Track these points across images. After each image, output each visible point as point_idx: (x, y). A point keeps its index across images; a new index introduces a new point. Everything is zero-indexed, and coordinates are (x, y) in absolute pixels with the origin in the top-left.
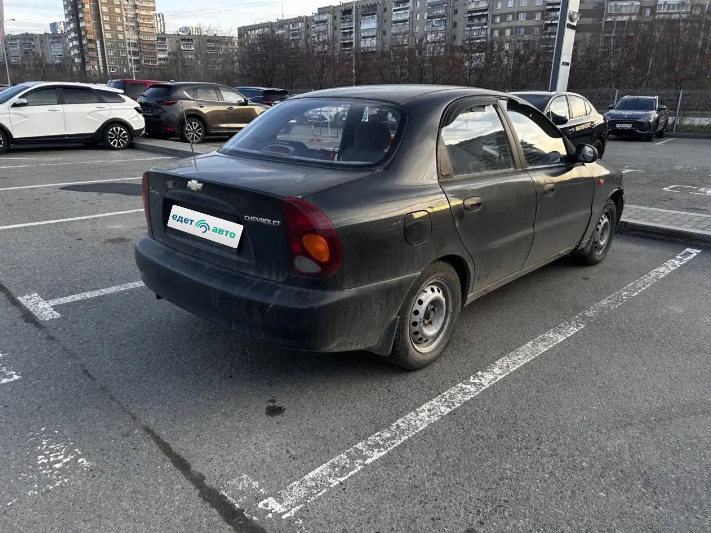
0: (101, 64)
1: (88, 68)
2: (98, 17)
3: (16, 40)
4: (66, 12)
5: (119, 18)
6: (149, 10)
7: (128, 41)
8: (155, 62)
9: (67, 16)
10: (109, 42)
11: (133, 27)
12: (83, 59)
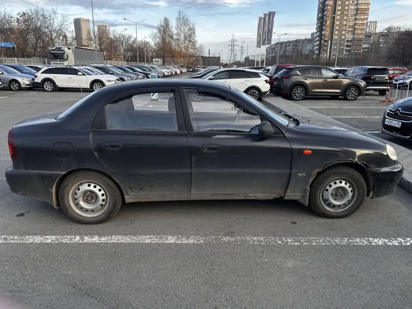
0: (328, 54)
1: (321, 55)
2: (333, 28)
3: (291, 43)
4: (317, 27)
5: (344, 27)
6: (364, 20)
7: (346, 39)
8: (360, 50)
9: (317, 28)
10: (336, 41)
11: (352, 31)
12: (320, 51)
